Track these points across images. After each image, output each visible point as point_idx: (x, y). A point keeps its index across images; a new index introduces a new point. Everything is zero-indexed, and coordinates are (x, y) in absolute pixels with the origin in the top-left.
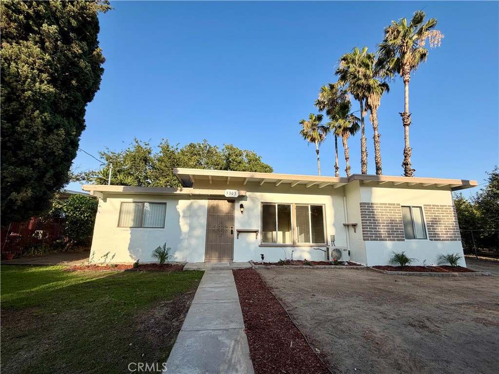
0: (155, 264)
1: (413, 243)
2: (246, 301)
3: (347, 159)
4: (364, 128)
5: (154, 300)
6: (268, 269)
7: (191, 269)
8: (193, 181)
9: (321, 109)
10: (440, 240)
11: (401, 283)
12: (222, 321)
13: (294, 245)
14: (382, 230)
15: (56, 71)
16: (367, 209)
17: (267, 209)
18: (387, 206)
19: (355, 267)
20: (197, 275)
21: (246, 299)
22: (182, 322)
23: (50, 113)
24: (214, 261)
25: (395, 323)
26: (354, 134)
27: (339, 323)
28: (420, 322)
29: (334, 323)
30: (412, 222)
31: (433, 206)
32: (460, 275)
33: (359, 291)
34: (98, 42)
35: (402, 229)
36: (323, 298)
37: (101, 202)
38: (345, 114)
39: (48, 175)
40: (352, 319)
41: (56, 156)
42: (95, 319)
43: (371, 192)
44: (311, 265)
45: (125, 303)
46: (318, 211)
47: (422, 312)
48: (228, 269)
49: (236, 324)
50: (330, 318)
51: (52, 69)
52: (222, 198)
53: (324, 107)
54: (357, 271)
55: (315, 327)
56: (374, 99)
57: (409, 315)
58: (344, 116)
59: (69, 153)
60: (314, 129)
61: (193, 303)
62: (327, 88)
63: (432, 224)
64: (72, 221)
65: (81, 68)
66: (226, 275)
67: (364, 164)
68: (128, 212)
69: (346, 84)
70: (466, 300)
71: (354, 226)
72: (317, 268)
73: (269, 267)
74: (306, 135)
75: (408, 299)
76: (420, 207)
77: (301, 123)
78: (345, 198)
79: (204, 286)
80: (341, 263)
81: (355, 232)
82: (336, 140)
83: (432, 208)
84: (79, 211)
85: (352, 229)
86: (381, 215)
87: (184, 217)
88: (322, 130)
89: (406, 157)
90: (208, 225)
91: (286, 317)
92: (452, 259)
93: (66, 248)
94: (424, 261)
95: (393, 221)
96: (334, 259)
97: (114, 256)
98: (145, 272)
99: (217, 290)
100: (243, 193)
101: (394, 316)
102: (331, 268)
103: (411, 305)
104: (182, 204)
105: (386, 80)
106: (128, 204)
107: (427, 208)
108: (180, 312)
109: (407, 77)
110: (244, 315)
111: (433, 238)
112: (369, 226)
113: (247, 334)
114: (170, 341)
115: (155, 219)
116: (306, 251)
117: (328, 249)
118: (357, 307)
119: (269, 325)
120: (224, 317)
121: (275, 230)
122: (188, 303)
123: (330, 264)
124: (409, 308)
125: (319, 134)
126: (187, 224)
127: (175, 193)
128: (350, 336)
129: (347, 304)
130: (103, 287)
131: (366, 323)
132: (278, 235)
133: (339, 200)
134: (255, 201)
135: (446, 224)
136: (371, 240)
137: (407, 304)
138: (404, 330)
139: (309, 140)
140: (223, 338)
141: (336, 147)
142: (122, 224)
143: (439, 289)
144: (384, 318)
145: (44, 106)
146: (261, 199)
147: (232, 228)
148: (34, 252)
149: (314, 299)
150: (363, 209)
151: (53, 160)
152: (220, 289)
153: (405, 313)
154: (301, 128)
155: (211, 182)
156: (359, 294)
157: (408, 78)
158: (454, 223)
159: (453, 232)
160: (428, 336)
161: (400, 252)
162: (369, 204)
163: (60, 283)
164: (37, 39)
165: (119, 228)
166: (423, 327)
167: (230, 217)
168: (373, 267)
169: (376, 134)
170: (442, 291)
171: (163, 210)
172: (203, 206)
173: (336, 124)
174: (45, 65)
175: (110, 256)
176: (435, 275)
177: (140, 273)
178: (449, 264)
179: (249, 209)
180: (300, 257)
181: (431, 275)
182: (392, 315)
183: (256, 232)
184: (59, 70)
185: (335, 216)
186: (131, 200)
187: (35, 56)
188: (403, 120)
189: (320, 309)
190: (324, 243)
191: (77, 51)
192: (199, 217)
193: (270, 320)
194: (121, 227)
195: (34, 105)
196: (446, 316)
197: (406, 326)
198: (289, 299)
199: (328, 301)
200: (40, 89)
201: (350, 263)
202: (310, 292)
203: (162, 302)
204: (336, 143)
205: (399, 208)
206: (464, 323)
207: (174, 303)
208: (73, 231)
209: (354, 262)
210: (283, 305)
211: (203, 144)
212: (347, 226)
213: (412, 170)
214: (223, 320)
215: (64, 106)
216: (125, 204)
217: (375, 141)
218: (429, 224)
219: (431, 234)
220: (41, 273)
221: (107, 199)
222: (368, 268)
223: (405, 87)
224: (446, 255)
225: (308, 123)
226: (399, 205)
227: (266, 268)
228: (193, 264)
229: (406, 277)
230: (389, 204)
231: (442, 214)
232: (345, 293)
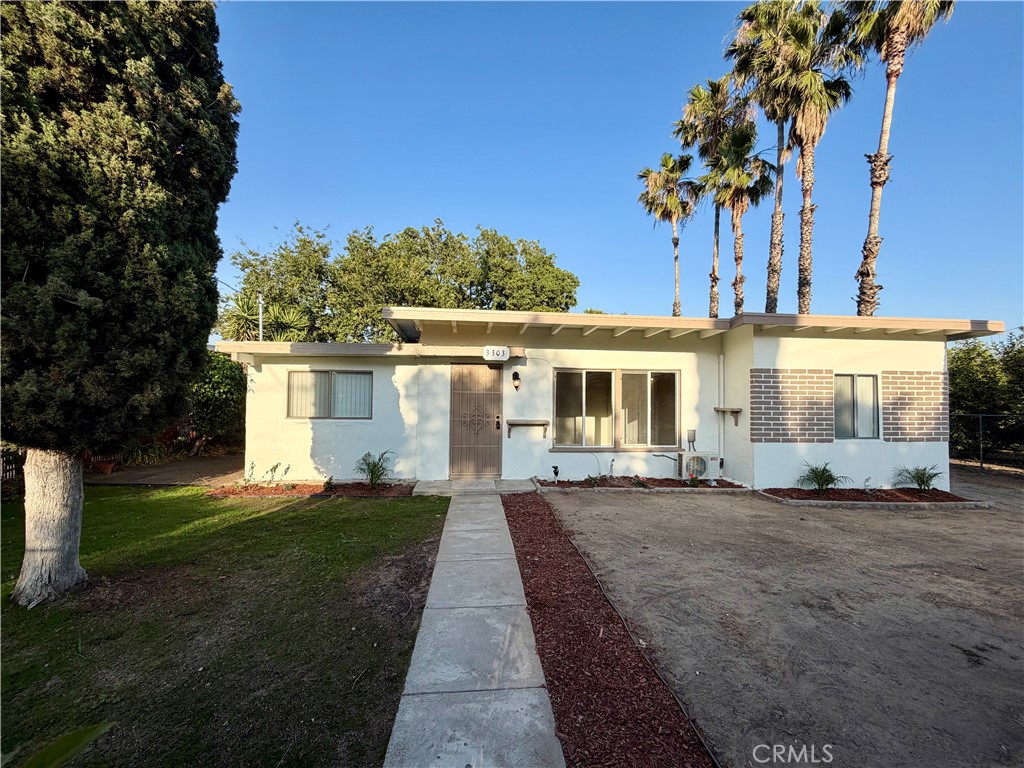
0: (361, 483)
1: (851, 445)
2: (528, 557)
3: (738, 259)
4: (781, 189)
5: (372, 554)
6: (566, 493)
7: (426, 494)
8: (421, 329)
9: (687, 144)
10: (904, 440)
11: (811, 524)
12: (488, 593)
13: (616, 449)
14: (790, 422)
15: (163, 155)
16: (765, 382)
17: (566, 381)
18: (807, 374)
19: (730, 490)
20: (439, 505)
21: (528, 553)
22: (425, 593)
23: (168, 244)
24: (468, 477)
25: (779, 601)
26: (757, 204)
27: (684, 598)
28: (823, 599)
29: (675, 599)
30: (854, 404)
31: (902, 373)
32: (933, 507)
33: (728, 540)
34: (221, 65)
35: (831, 420)
36: (662, 552)
37: (251, 372)
38: (743, 155)
39: (181, 358)
40: (706, 593)
41: (188, 323)
42: (287, 587)
43: (778, 346)
44: (645, 487)
45: (327, 559)
46: (665, 385)
47: (832, 580)
48: (494, 493)
49: (512, 599)
50: (669, 590)
51: (154, 153)
52: (478, 361)
53: (695, 137)
54: (733, 498)
55: (641, 606)
56: (808, 122)
57: (807, 586)
58: (740, 160)
59: (207, 314)
60: (670, 191)
61: (437, 560)
62: (705, 92)
63: (893, 409)
64: (200, 401)
65: (202, 139)
66: (489, 506)
67: (774, 271)
68: (304, 388)
69: (748, 81)
70: (921, 558)
71: (736, 413)
72: (658, 492)
73: (568, 490)
74: (652, 203)
75: (815, 556)
76: (875, 377)
77: (643, 177)
78: (722, 357)
79: (454, 528)
80: (705, 483)
81: (736, 425)
82: (717, 216)
83: (899, 378)
84: (209, 383)
85: (730, 419)
86: (792, 393)
87: (407, 396)
88: (688, 191)
89: (866, 257)
90: (454, 412)
91: (595, 587)
92: (922, 477)
93: (195, 450)
94: (867, 480)
95: (815, 403)
96: (691, 475)
97: (288, 468)
98: (346, 500)
99: (476, 536)
100: (518, 351)
101: (781, 588)
102: (684, 492)
103: (817, 568)
104: (403, 374)
105: (844, 73)
106: (300, 374)
107: (888, 378)
108: (420, 576)
109: (896, 64)
110: (524, 584)
111: (891, 437)
112: (764, 414)
113: (531, 614)
114: (412, 624)
115: (353, 403)
116: (640, 461)
117: (680, 456)
118: (720, 571)
119: (567, 602)
120: (492, 585)
121: (581, 415)
122: (430, 560)
123: (683, 484)
124: (812, 573)
125: (682, 203)
126: (413, 409)
127: (388, 353)
128: (699, 621)
129: (702, 565)
130: (283, 529)
131: (729, 599)
132: (586, 424)
133: (711, 362)
134: (542, 366)
135: (922, 409)
136: (767, 441)
137: (810, 566)
138: (791, 613)
139: (657, 215)
140: (494, 621)
141: (717, 231)
142: (295, 411)
143: (879, 537)
144: (762, 592)
145: (155, 232)
146: (553, 360)
147: (498, 417)
148: (143, 458)
149: (646, 555)
150: (756, 382)
151: (184, 330)
152: (481, 535)
153: (801, 582)
154: (640, 187)
155: (455, 331)
156: (727, 547)
157: (899, 66)
158: (941, 407)
159: (936, 424)
160: (830, 623)
161: (820, 465)
162: (768, 371)
163: (210, 521)
164: (120, 93)
165: (289, 420)
166: (826, 608)
167: (495, 397)
168: (765, 491)
169: (808, 205)
170: (884, 540)
171: (367, 384)
172: (442, 375)
173: (721, 180)
174: (145, 148)
175: (280, 470)
176: (882, 506)
177: (338, 502)
178: (916, 486)
179: (533, 381)
180: (628, 469)
181: (874, 508)
182: (777, 587)
183: (543, 425)
184: (166, 154)
185: (701, 392)
186: (306, 367)
187: (124, 133)
188: (873, 171)
189: (654, 573)
190: (674, 444)
191: (191, 102)
192: (435, 395)
193: (568, 592)
194: (293, 417)
195: (140, 234)
196: (872, 590)
197: (796, 606)
198: (600, 555)
199: (669, 557)
200: (144, 201)
201: (721, 483)
202: (640, 542)
203: (387, 558)
204: (717, 224)
205: (831, 378)
206: (901, 601)
207: (406, 560)
208: (204, 419)
209: (729, 480)
210: (590, 565)
211: (433, 229)
212: (721, 412)
213: (877, 287)
214: (490, 591)
215: (184, 223)
216: (296, 374)
217: (803, 220)
218: (888, 409)
219: (889, 429)
220: (169, 500)
221: (263, 365)
222: (754, 493)
223: (888, 88)
224: (911, 468)
225: (658, 175)
226: (831, 372)
227: (561, 493)
228: (428, 483)
229: (824, 510)
230: (810, 371)
231: (918, 388)
232: (701, 544)
